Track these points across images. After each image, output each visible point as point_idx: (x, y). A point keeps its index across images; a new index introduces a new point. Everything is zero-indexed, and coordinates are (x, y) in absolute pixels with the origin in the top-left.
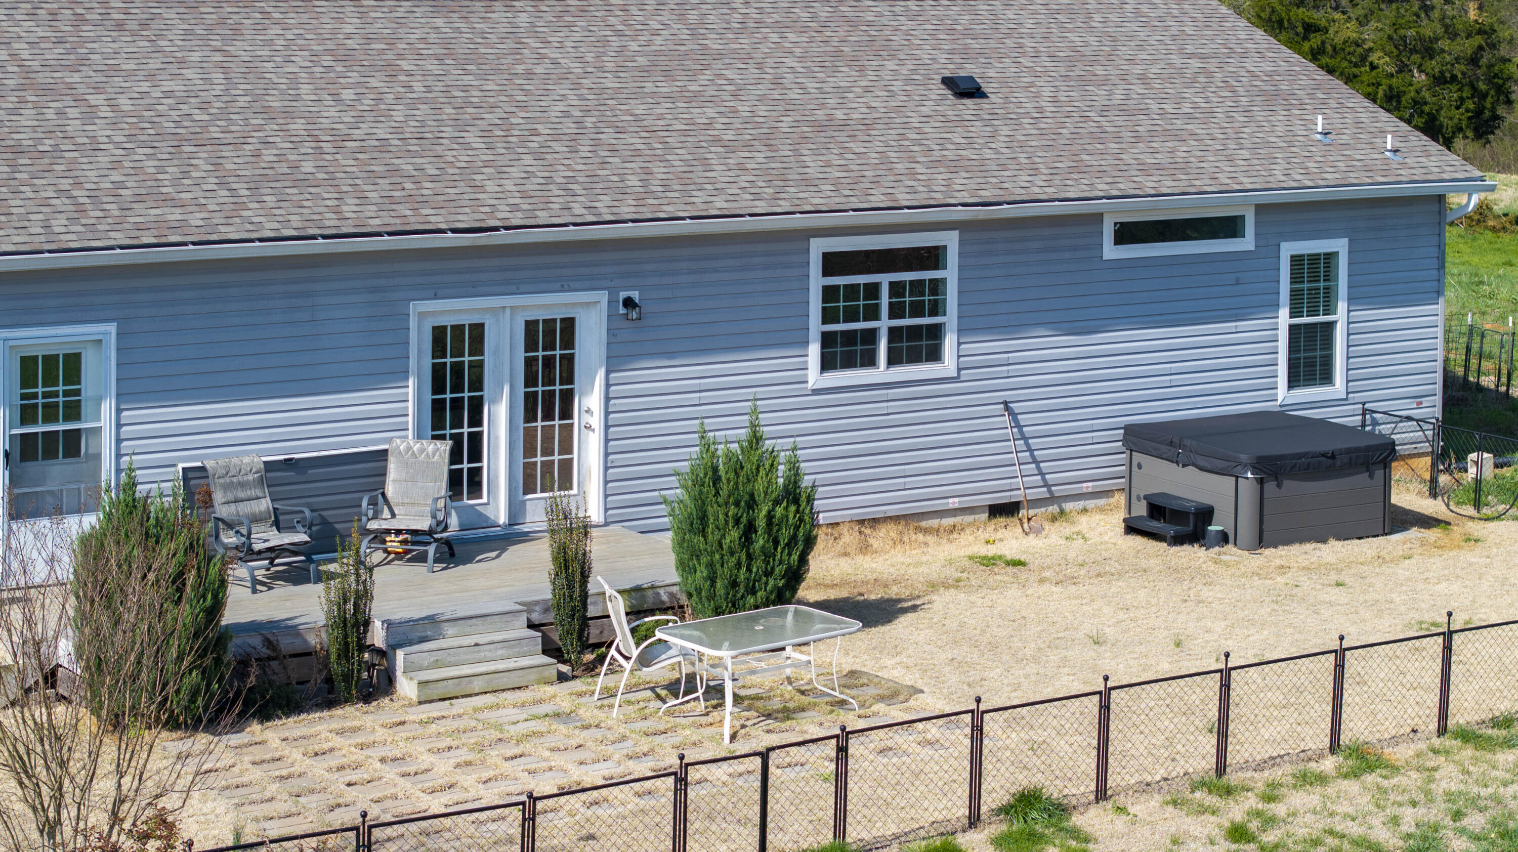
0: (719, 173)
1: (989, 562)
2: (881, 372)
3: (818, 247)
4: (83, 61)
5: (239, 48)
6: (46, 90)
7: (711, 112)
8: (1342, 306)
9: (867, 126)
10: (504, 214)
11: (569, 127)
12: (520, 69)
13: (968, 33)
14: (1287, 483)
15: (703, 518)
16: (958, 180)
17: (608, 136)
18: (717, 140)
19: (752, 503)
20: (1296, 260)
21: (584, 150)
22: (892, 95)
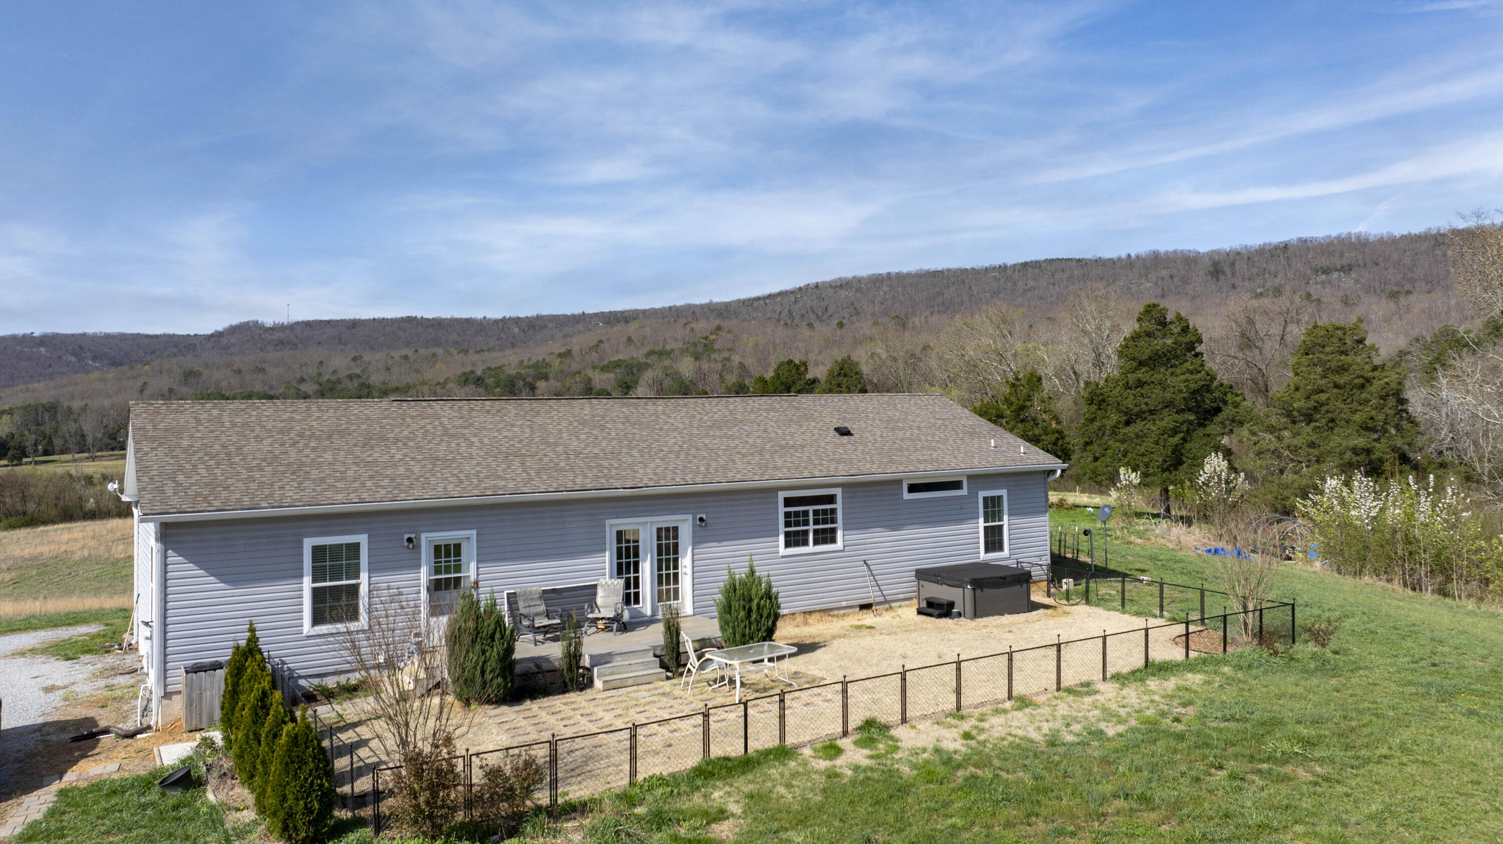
0: (739, 465)
1: (859, 627)
2: (811, 548)
3: (782, 495)
4: (471, 425)
5: (539, 420)
6: (453, 436)
7: (737, 442)
8: (1006, 517)
9: (803, 447)
10: (645, 481)
11: (677, 448)
12: (657, 427)
13: (845, 411)
14: (986, 590)
15: (730, 607)
16: (841, 467)
17: (693, 452)
18: (739, 453)
19: (751, 600)
20: (985, 499)
21: (682, 457)
22: (814, 435)
